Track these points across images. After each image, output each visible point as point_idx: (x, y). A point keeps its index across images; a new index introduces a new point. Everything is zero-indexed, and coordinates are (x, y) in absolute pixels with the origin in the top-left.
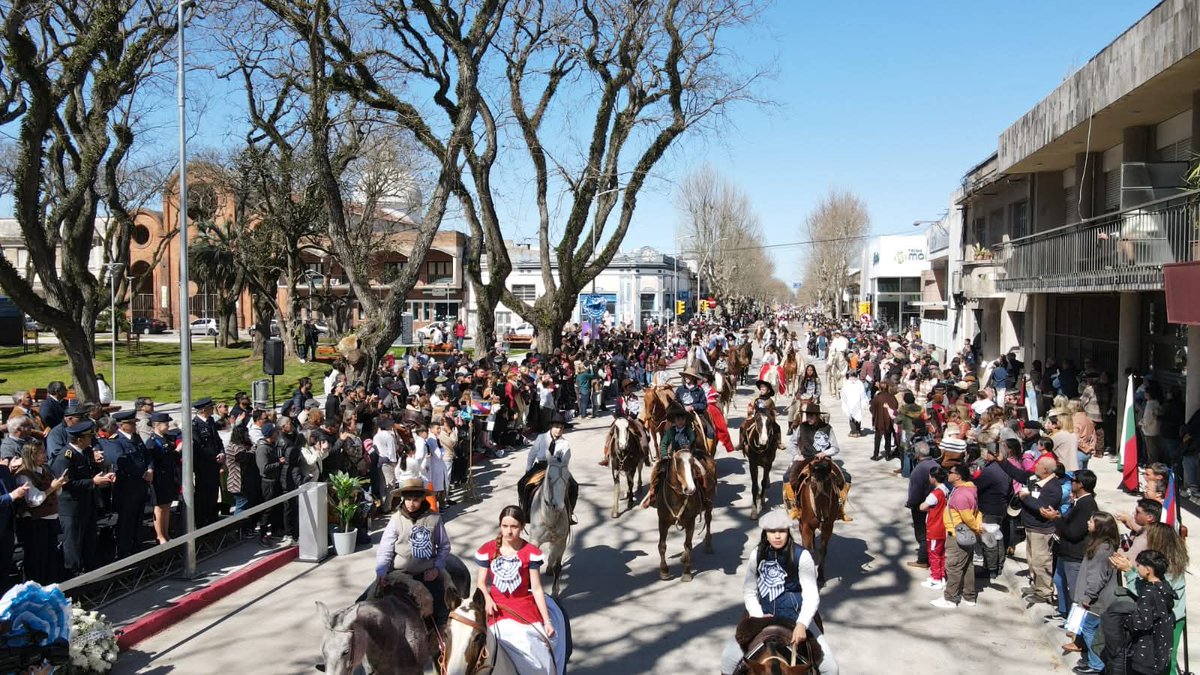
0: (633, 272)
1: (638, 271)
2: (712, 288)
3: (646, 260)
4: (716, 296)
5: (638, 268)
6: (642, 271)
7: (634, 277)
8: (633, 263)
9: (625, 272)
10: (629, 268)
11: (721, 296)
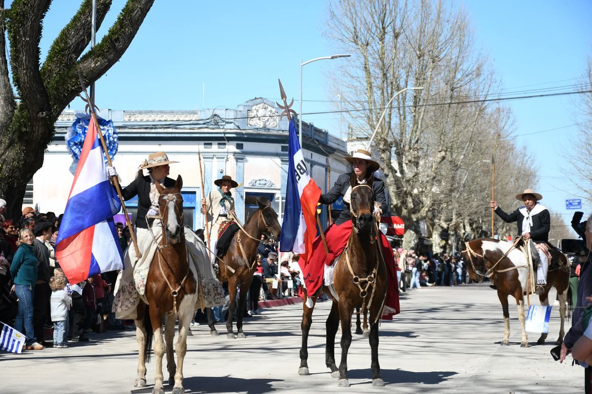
0: (231, 147)
1: (239, 146)
2: (398, 195)
3: (256, 124)
4: (404, 212)
5: (240, 139)
6: (248, 146)
7: (231, 157)
8: (230, 129)
9: (215, 147)
10: (222, 140)
11: (415, 211)
